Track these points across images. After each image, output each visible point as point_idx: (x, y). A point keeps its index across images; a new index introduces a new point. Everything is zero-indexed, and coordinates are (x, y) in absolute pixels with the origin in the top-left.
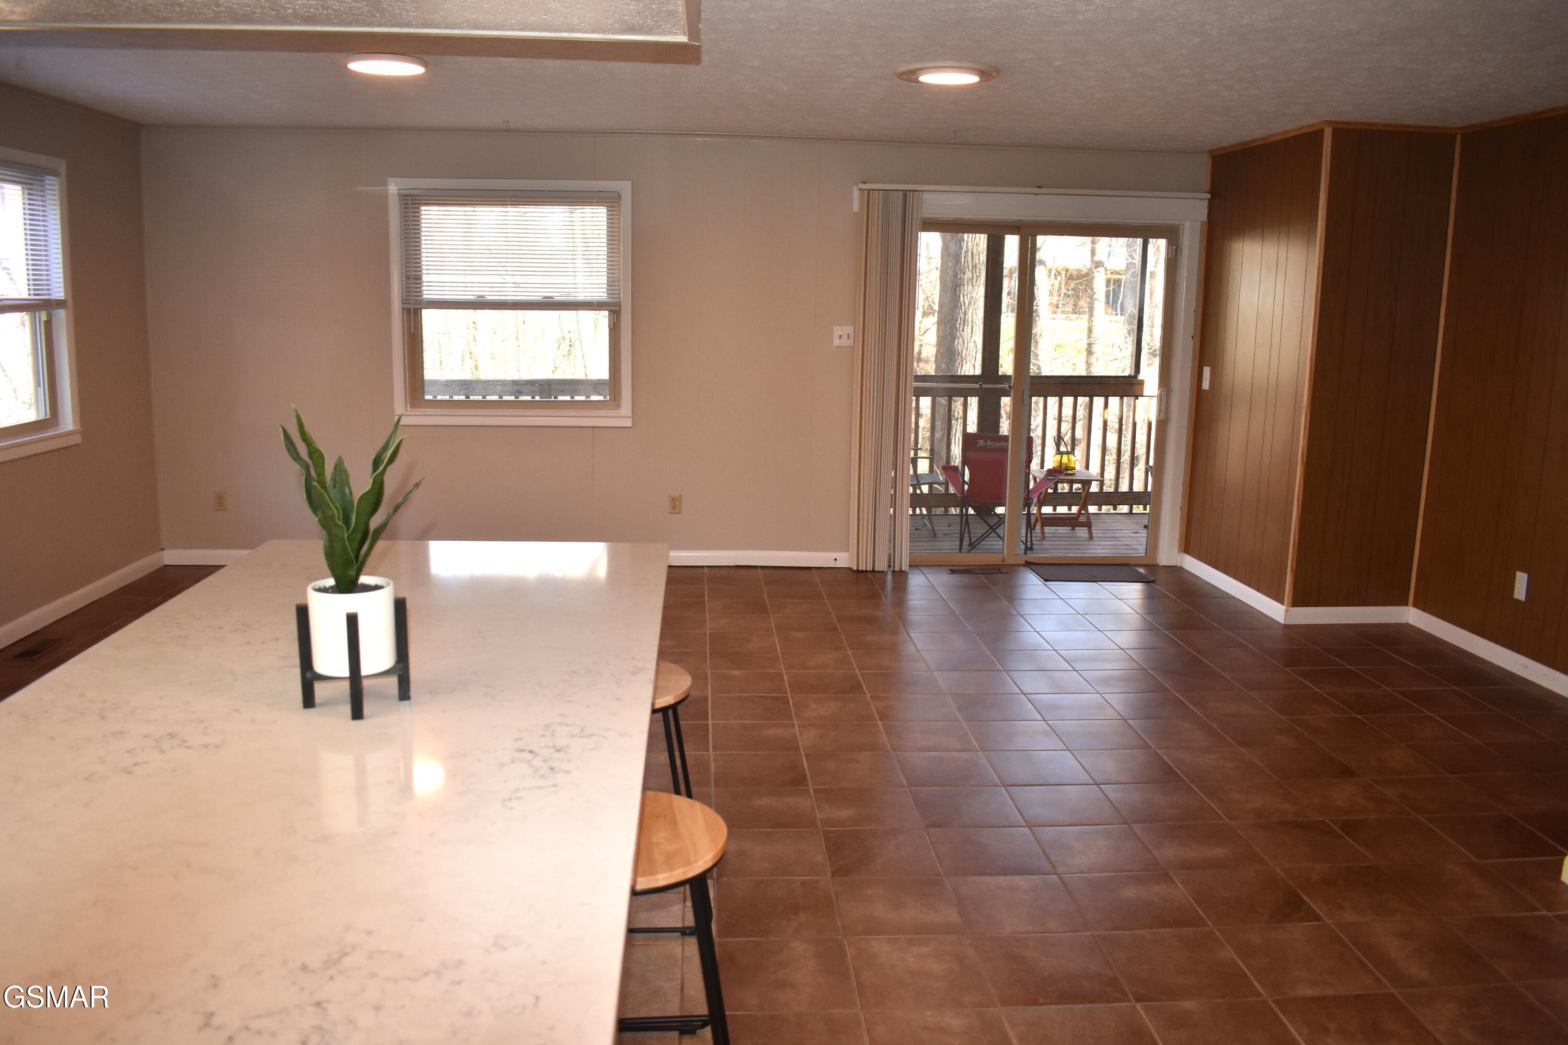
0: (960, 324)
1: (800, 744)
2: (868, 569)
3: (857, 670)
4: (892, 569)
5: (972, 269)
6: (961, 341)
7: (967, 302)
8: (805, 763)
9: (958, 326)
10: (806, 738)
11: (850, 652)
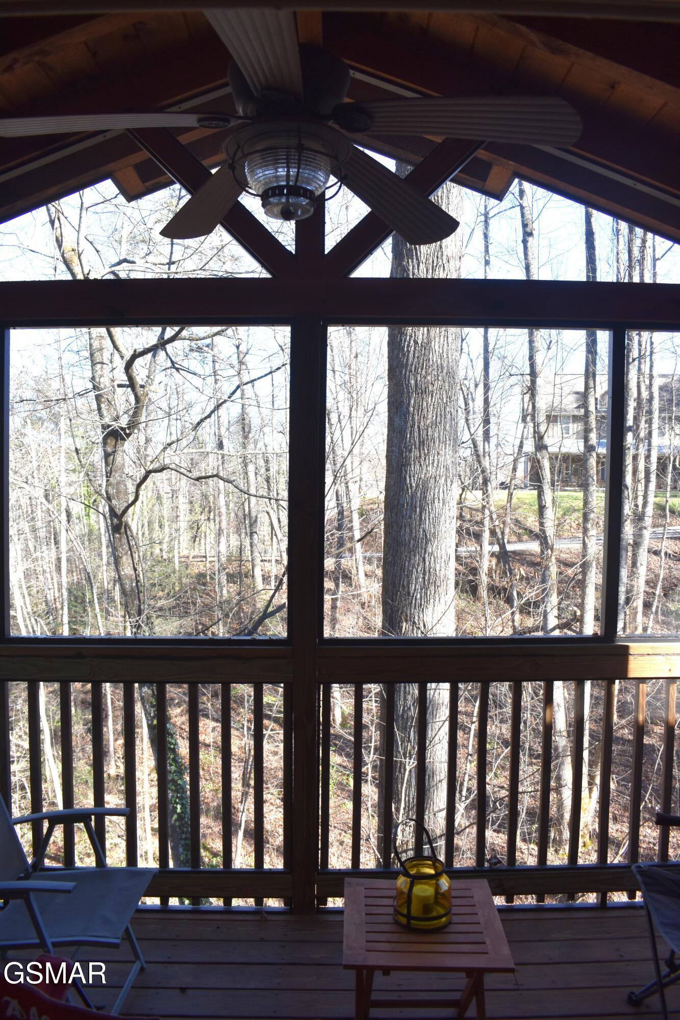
0: (406, 510)
5: (420, 446)
6: (408, 530)
7: (414, 485)
9: (405, 512)
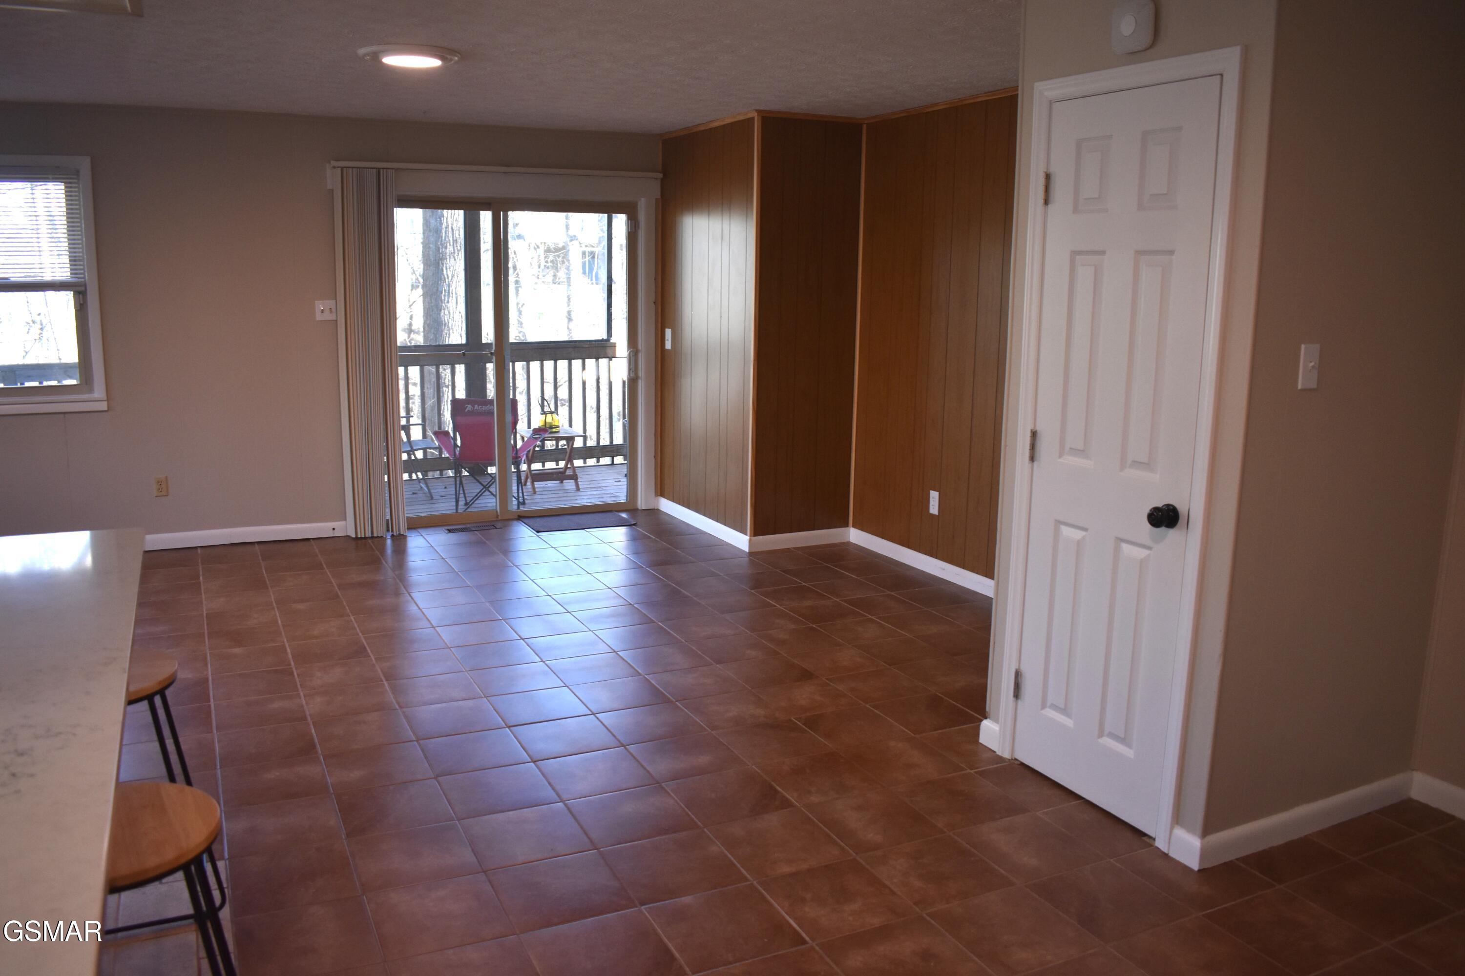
0: (445, 296)
1: (307, 713)
2: (367, 536)
3: (360, 634)
4: (391, 533)
5: (453, 243)
6: (446, 312)
7: (450, 275)
8: (313, 731)
9: (443, 298)
10: (313, 706)
11: (352, 618)
